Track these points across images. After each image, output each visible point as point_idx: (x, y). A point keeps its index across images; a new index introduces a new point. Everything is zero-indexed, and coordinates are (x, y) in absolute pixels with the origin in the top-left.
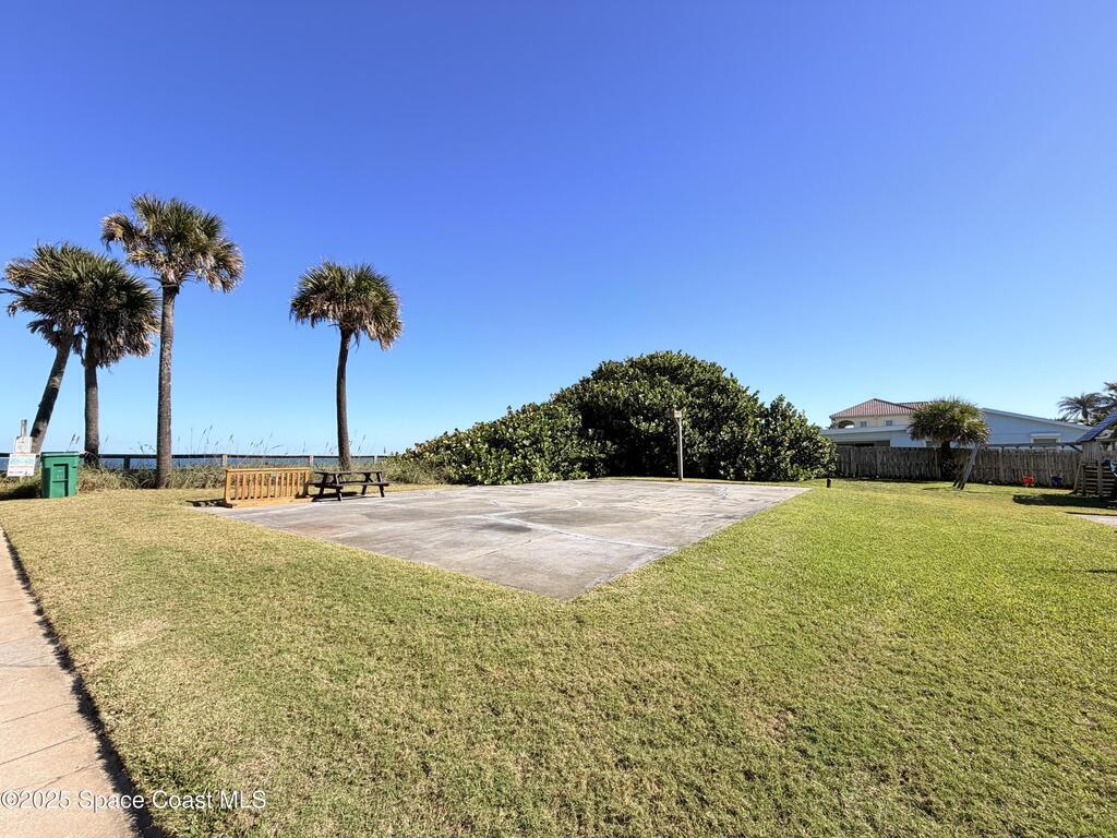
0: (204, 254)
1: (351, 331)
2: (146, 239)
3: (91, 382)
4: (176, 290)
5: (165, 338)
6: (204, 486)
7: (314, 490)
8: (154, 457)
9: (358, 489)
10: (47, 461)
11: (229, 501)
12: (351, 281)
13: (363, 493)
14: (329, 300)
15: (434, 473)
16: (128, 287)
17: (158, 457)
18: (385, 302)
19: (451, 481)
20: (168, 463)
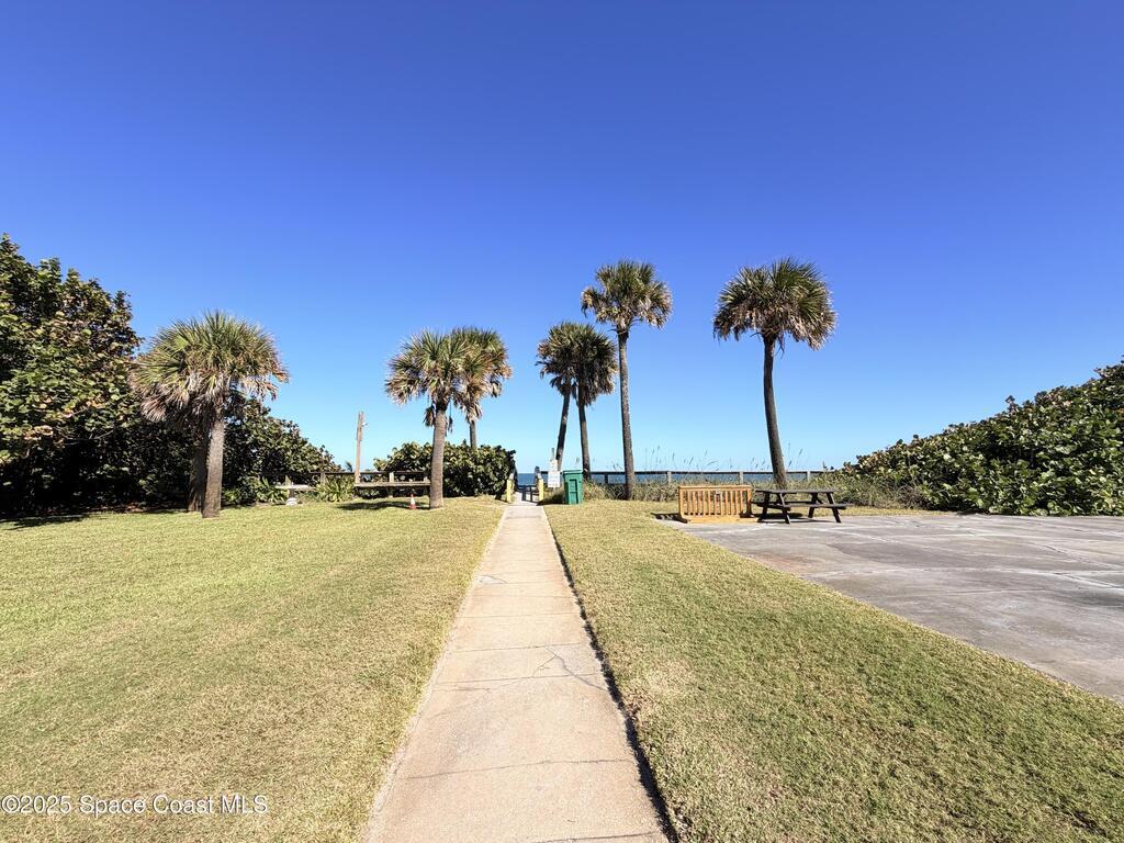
0: (643, 299)
1: (775, 337)
2: (605, 301)
3: (582, 419)
4: (626, 335)
5: (623, 376)
6: (658, 500)
7: (758, 510)
8: (622, 473)
9: (804, 510)
10: (568, 478)
11: (683, 516)
12: (770, 283)
13: (811, 515)
14: (750, 308)
15: (898, 494)
16: (597, 342)
17: (625, 473)
18: (811, 295)
19: (926, 505)
20: (633, 478)
